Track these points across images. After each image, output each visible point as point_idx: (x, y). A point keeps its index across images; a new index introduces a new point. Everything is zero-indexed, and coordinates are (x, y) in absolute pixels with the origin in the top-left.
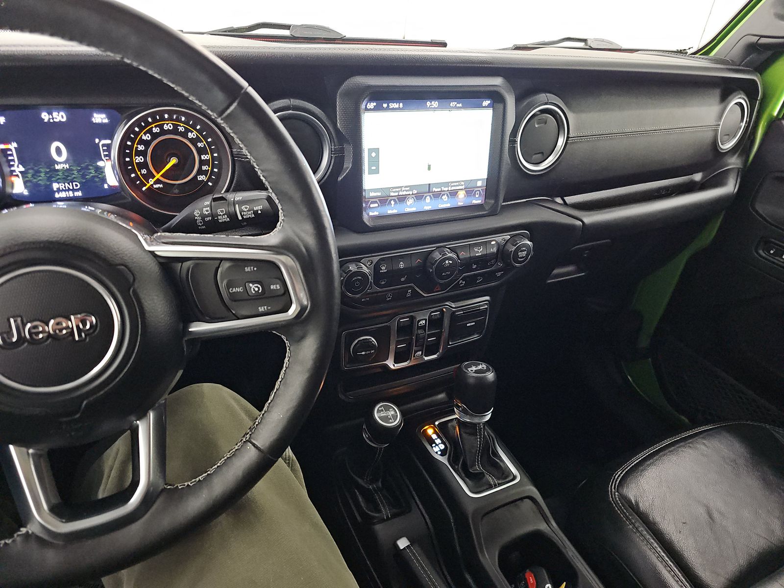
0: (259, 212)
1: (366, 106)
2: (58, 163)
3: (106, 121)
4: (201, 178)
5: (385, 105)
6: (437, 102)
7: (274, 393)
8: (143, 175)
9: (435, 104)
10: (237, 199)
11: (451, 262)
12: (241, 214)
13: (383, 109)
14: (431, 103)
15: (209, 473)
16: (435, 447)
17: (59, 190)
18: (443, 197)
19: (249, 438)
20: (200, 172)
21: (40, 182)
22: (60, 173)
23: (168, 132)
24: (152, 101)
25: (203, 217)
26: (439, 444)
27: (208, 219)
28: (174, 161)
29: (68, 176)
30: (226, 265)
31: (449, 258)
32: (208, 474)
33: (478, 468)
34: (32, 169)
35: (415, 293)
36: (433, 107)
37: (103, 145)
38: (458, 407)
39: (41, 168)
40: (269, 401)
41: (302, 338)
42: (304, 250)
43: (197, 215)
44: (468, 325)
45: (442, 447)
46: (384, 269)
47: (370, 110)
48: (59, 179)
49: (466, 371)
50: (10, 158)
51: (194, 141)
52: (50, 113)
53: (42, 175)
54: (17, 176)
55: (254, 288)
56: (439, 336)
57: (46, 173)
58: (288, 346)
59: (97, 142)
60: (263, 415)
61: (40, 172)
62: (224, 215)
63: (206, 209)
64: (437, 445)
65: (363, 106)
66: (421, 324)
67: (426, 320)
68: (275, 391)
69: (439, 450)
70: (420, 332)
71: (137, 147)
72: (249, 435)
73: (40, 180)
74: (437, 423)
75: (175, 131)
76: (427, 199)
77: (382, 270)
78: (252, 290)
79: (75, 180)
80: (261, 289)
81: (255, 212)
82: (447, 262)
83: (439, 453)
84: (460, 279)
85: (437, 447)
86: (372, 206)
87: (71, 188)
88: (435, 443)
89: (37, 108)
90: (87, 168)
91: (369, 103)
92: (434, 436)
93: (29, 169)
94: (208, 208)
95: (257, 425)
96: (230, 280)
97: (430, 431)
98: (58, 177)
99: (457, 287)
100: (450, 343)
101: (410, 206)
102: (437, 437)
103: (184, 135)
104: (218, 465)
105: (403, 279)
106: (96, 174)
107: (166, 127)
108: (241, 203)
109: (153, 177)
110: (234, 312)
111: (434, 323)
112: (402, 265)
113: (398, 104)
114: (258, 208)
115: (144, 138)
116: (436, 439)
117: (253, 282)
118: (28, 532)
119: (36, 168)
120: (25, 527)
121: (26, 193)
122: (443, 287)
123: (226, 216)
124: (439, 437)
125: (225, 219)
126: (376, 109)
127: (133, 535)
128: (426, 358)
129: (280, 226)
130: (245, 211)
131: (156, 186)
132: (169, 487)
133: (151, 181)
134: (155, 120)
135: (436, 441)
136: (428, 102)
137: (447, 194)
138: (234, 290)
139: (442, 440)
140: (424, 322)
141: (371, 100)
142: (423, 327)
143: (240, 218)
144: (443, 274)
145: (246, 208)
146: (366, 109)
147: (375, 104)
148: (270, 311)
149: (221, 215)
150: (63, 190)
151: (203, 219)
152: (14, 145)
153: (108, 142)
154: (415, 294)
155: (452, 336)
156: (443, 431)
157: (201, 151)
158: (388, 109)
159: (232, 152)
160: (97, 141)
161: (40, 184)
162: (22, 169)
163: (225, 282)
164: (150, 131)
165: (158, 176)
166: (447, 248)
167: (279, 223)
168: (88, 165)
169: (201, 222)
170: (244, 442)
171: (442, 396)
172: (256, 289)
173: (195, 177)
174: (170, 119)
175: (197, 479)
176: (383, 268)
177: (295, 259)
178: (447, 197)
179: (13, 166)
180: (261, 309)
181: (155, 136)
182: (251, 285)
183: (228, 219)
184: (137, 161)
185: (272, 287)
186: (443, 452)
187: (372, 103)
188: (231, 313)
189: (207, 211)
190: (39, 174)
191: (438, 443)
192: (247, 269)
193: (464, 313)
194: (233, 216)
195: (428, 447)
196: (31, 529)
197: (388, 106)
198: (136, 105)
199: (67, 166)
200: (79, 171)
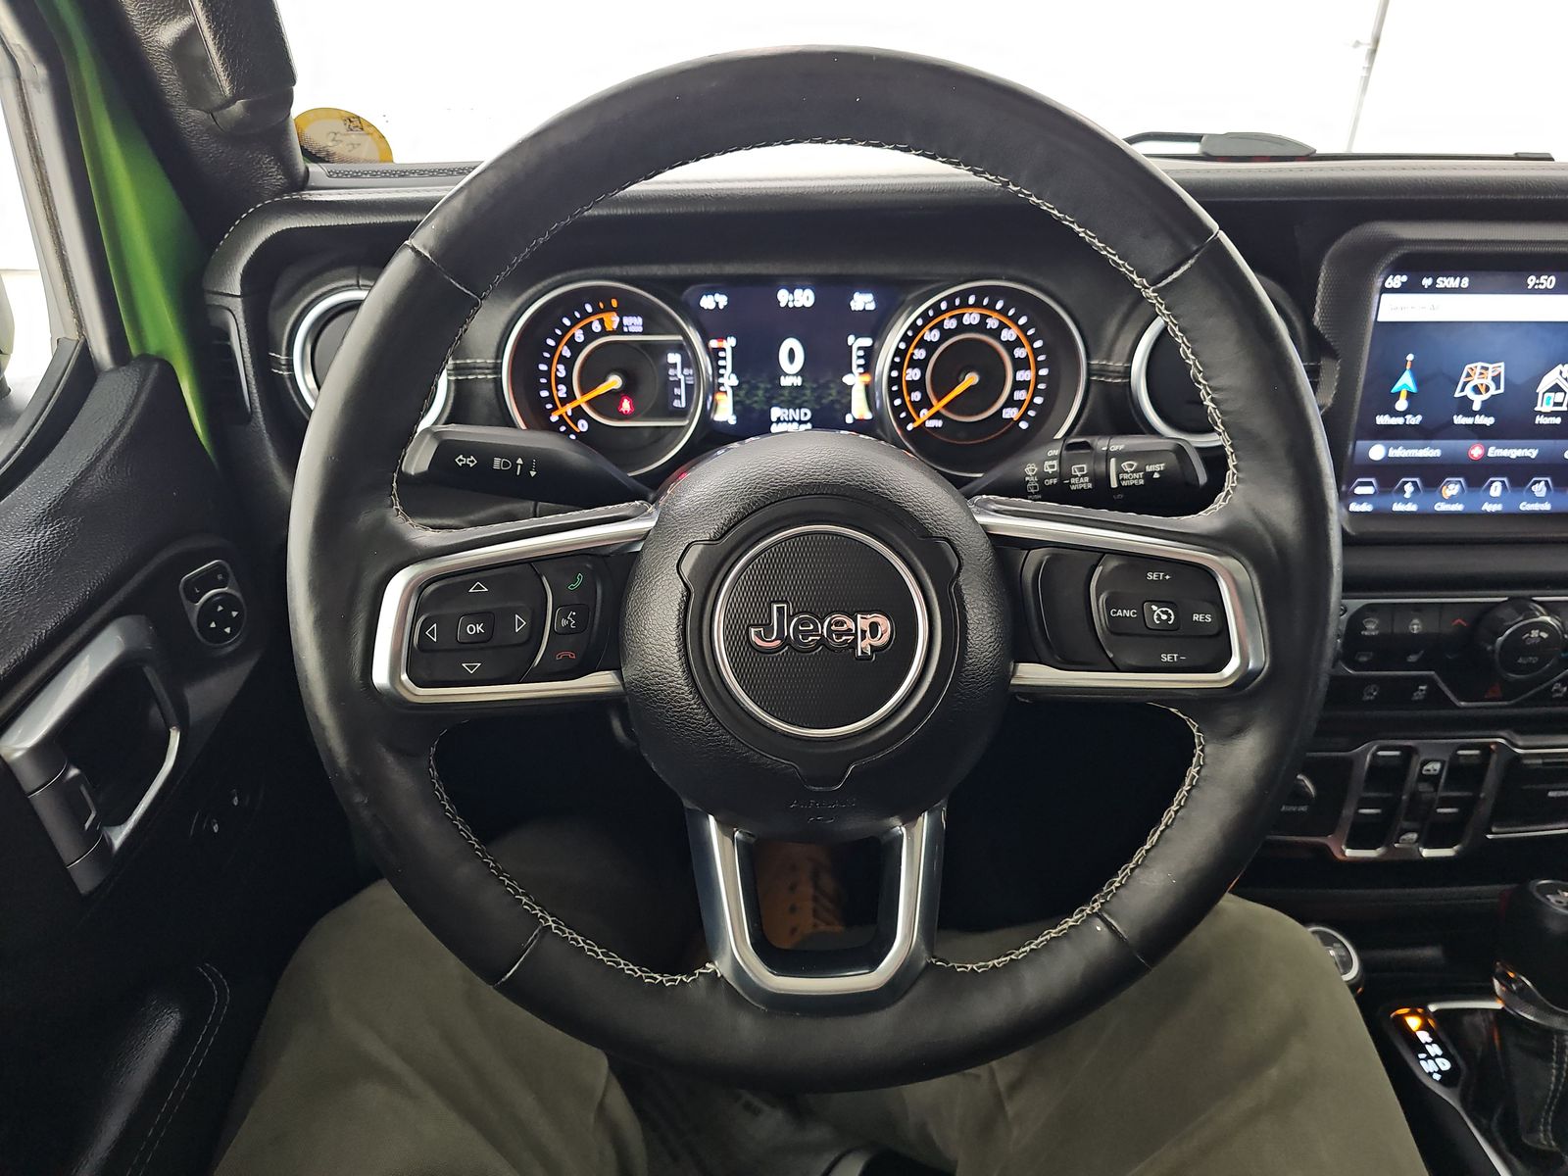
0: (1156, 476)
1: (1384, 282)
2: (786, 375)
3: (871, 306)
4: (1011, 413)
5: (1427, 282)
6: (1553, 278)
7: (1158, 833)
8: (913, 403)
9: (1549, 281)
10: (1114, 448)
11: (1544, 635)
12: (1118, 477)
13: (1422, 290)
14: (1538, 278)
15: (1013, 957)
16: (1425, 1059)
17: (779, 421)
18: (1535, 488)
19: (1099, 910)
20: (1011, 402)
21: (755, 405)
22: (786, 393)
23: (971, 328)
24: (967, 270)
25: (1042, 477)
26: (1437, 1056)
27: (1051, 482)
28: (972, 379)
29: (796, 398)
30: (1113, 563)
31: (1543, 626)
32: (1011, 959)
33: (1545, 1139)
34: (748, 382)
35: (1434, 693)
36: (1541, 287)
37: (859, 348)
38: (1506, 981)
39: (761, 382)
40: (1147, 847)
41: (1239, 731)
42: (1273, 550)
43: (1030, 473)
44: (1551, 794)
45: (1445, 1065)
46: (1371, 628)
47: (1393, 291)
48: (782, 401)
49: (1542, 899)
50: (721, 363)
51: (1010, 346)
52: (791, 292)
53: (760, 393)
54: (726, 392)
55: (1159, 614)
56: (1467, 806)
57: (766, 390)
58: (1201, 744)
59: (850, 344)
60: (1132, 870)
61: (758, 388)
62: (1083, 476)
63: (1051, 463)
64: (1429, 1057)
65: (1378, 284)
66: (1428, 770)
67: (1443, 763)
68: (1162, 828)
69: (1436, 1069)
70: (1423, 787)
71: (913, 354)
72: (1098, 903)
73: (756, 402)
74: (1432, 1008)
75: (981, 327)
76: (1492, 488)
77: (1366, 629)
78: (1155, 617)
79: (805, 404)
80: (1173, 617)
81: (1148, 476)
82: (1535, 633)
83: (1437, 1077)
84: (1556, 678)
85: (1430, 1061)
86: (1359, 490)
87: (797, 419)
88: (1426, 1052)
89: (773, 283)
90: (826, 386)
91: (1391, 277)
92: (1424, 1037)
93: (744, 382)
94: (1055, 463)
95: (1117, 888)
96: (1113, 593)
97: (1414, 1022)
98: (782, 398)
99: (1545, 697)
100: (1494, 829)
101: (1452, 500)
102: (1430, 1040)
103: (996, 333)
104: (1033, 946)
105: (1412, 658)
106: (838, 398)
107: (966, 320)
108: (1122, 456)
109: (930, 406)
110: (1111, 656)
111: (1462, 774)
112: (1416, 627)
113: (1458, 279)
114: (1156, 468)
115: (928, 337)
116: (1427, 1043)
117: (1160, 603)
118: (715, 972)
119: (753, 382)
120: (711, 962)
121: (732, 420)
122: (1511, 691)
123: (1087, 479)
124: (1436, 1040)
125: (1084, 483)
126: (1404, 289)
127: (874, 1033)
128: (1426, 853)
129: (1224, 501)
130: (1127, 472)
131: (930, 424)
132: (938, 963)
133: (925, 413)
134: (951, 307)
135: (1427, 1047)
136: (1533, 277)
137: (1546, 482)
138: (1120, 613)
139: (1442, 1046)
140: (1438, 766)
141: (1396, 270)
142: (1433, 779)
143: (1114, 484)
144: (1520, 661)
145: (1131, 466)
146: (1384, 290)
147: (1405, 278)
148: (1185, 665)
149: (1077, 476)
150: (785, 421)
151: (1041, 481)
152: (731, 342)
153: (867, 342)
154: (1435, 697)
155: (1503, 814)
156: (1447, 1029)
157: (1020, 364)
158: (1433, 289)
159: (1088, 364)
160: (851, 339)
161: (754, 408)
162: (734, 381)
163: (1103, 597)
164: (940, 326)
165: (938, 406)
166: (1535, 601)
167: (1223, 494)
168: (829, 382)
169: (1035, 487)
170: (1088, 914)
171: (1430, 953)
172: (1164, 617)
173: (1000, 411)
174: (978, 304)
175: (990, 964)
176: (1370, 626)
177: (1250, 569)
178: (1545, 489)
179: (722, 375)
180: (1166, 658)
181: (946, 334)
182: (1154, 608)
183: (1090, 486)
184: (908, 378)
185: (1196, 617)
186: (1447, 1078)
187: (1398, 277)
188: (1105, 656)
189: (1052, 466)
190: (754, 392)
191: (1433, 1055)
192: (1152, 576)
193: (1544, 764)
194: (1100, 480)
195: (1408, 1057)
196: (721, 967)
197: (1434, 283)
198: (938, 278)
199: (798, 381)
200: (813, 390)
